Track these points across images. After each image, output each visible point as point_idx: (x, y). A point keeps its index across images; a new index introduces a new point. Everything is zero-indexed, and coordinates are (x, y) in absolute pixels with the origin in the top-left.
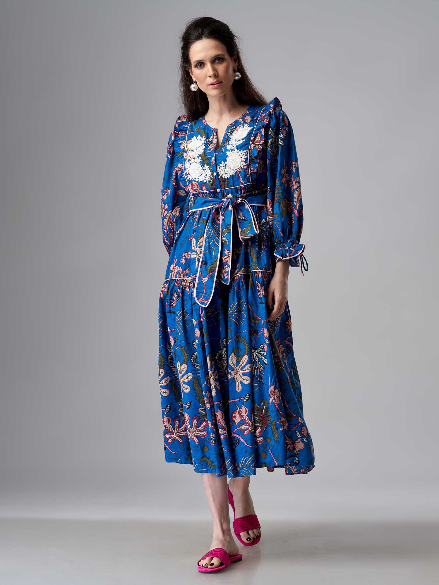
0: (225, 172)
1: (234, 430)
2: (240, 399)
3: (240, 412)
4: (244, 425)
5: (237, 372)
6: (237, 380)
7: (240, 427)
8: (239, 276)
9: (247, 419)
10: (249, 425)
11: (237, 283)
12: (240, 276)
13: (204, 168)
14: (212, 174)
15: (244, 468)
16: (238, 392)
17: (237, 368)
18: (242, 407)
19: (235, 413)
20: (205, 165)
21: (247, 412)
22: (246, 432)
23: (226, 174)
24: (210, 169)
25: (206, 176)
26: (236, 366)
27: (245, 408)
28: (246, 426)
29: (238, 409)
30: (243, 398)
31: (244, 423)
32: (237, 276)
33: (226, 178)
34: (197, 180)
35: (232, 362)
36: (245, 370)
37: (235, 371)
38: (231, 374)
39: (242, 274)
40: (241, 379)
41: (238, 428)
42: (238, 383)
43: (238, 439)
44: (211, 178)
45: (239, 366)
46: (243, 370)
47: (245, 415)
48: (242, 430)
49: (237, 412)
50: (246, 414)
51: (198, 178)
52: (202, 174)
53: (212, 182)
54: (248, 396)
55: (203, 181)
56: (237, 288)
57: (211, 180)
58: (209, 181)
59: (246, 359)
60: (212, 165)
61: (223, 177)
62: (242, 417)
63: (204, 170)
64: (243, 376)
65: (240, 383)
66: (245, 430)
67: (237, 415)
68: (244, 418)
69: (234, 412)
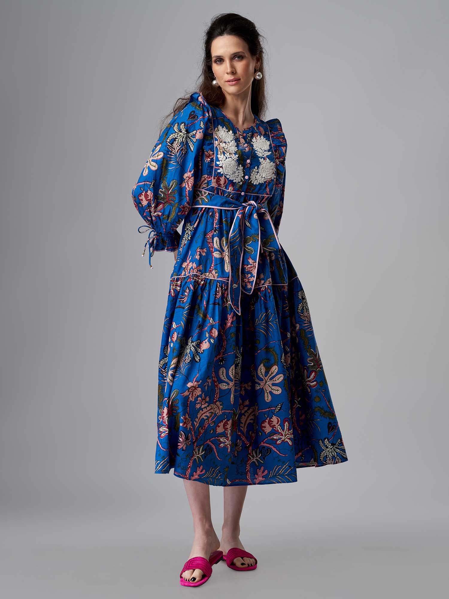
0: (256, 178)
1: (265, 439)
2: (270, 409)
3: (270, 423)
4: (276, 435)
5: (266, 382)
6: (266, 390)
7: (272, 437)
8: (265, 287)
9: (280, 429)
10: (282, 435)
11: (264, 294)
12: (267, 287)
13: (239, 168)
14: (244, 177)
15: (277, 475)
16: (267, 402)
17: (266, 378)
18: (273, 417)
19: (264, 423)
20: (240, 166)
21: (280, 422)
22: (278, 441)
23: (256, 180)
24: (243, 171)
25: (238, 177)
26: (265, 377)
27: (277, 418)
28: (279, 436)
29: (268, 419)
30: (273, 408)
31: (276, 432)
32: (263, 287)
33: (255, 184)
34: (228, 177)
35: (261, 373)
36: (275, 381)
37: (264, 382)
38: (260, 385)
39: (269, 285)
40: (270, 390)
41: (269, 438)
42: (267, 394)
43: (268, 449)
44: (241, 180)
45: (268, 376)
46: (272, 380)
47: (277, 425)
48: (273, 439)
49: (266, 422)
50: (279, 424)
51: (230, 176)
52: (234, 172)
53: (241, 184)
54: (280, 406)
55: (233, 180)
56: (264, 299)
57: (241, 183)
58: (239, 182)
59: (275, 369)
60: (246, 167)
61: (252, 182)
62: (273, 427)
63: (238, 170)
64: (272, 386)
65: (269, 394)
66: (277, 440)
67: (266, 424)
68: (276, 428)
69: (264, 421)
